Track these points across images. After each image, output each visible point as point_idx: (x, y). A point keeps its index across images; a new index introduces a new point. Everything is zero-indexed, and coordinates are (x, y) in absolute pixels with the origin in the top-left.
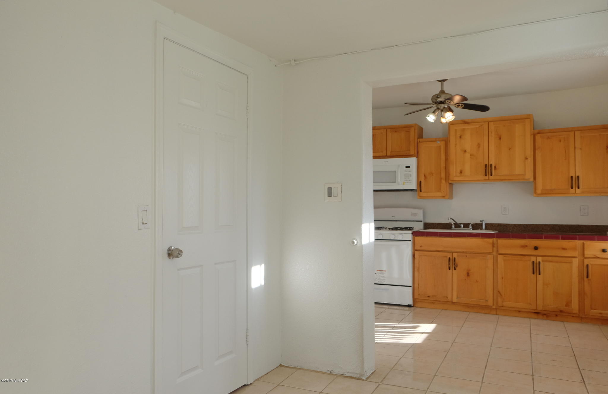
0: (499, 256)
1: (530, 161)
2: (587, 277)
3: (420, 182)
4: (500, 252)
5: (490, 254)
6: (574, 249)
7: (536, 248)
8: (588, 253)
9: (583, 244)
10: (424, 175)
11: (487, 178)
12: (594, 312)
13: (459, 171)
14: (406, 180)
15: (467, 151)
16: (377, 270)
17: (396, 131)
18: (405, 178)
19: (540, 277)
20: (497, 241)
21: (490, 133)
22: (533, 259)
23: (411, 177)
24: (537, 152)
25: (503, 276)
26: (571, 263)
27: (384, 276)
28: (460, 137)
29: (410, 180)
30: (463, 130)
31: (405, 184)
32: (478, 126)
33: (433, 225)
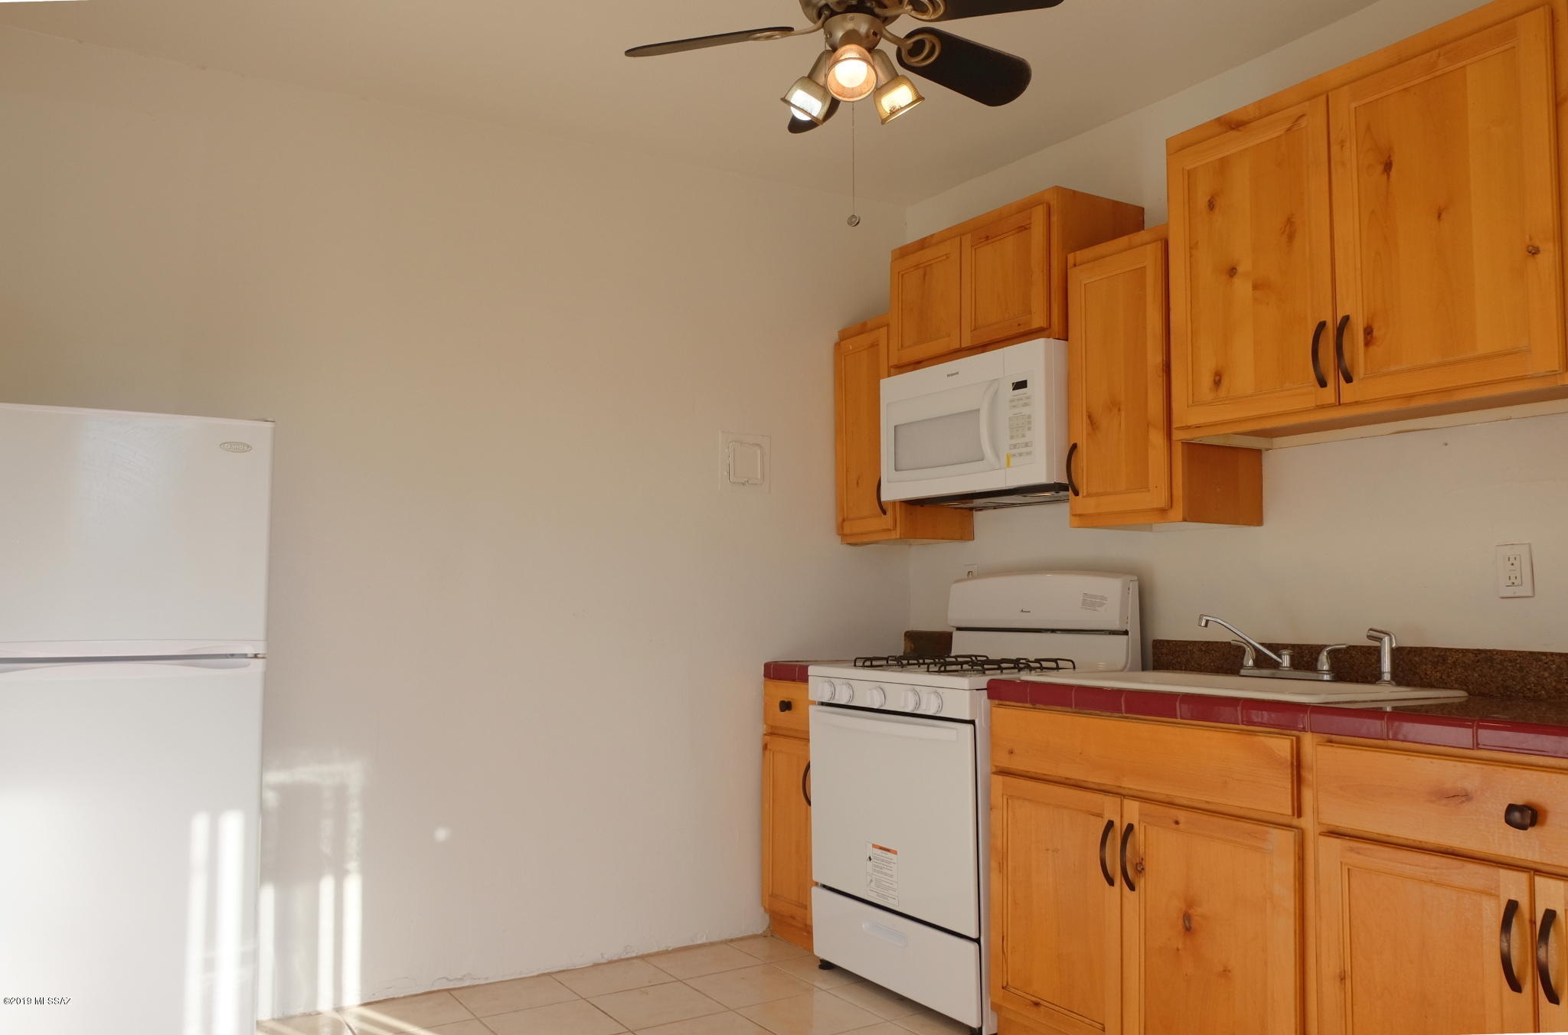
3: (1075, 446)
4: (1329, 820)
7: (1521, 817)
10: (1089, 416)
11: (1328, 394)
13: (1207, 380)
14: (1015, 446)
15: (1240, 270)
16: (874, 846)
18: (1012, 437)
19: (1556, 1018)
21: (1335, 148)
22: (1512, 885)
23: (1029, 429)
27: (891, 876)
28: (1211, 205)
29: (1027, 445)
30: (1223, 166)
31: (1013, 461)
32: (1280, 131)
33: (1184, 651)
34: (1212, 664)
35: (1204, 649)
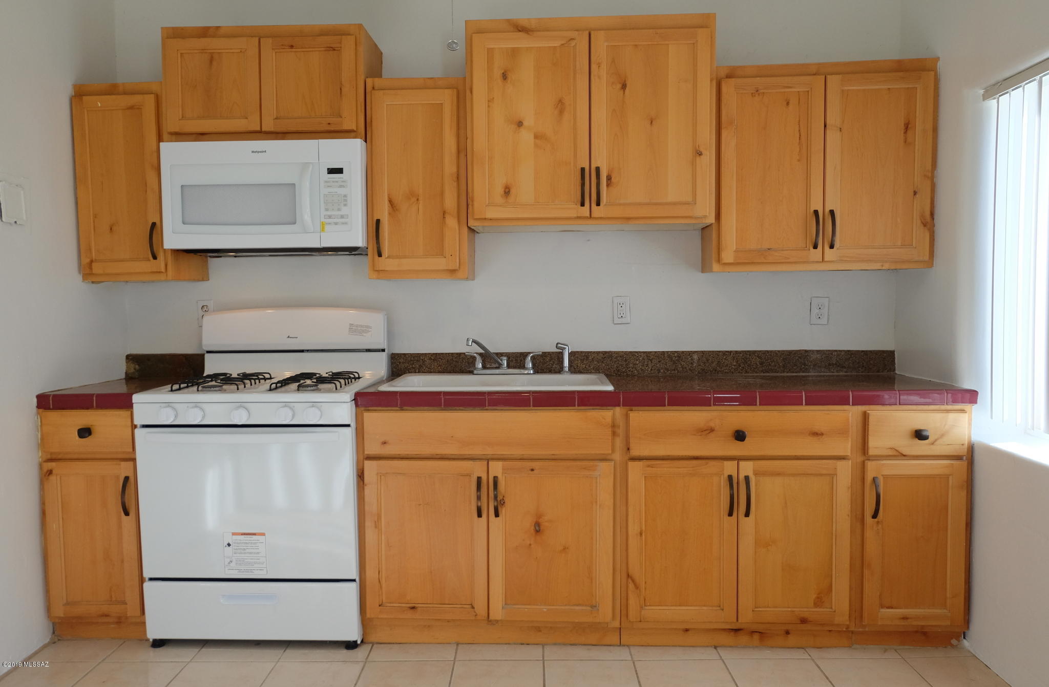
0: (631, 464)
1: (708, 160)
2: (875, 516)
3: (378, 221)
4: (635, 452)
5: (604, 459)
6: (843, 432)
7: (740, 436)
8: (876, 444)
9: (865, 417)
10: (390, 201)
11: (585, 211)
12: (889, 616)
13: (500, 190)
14: (330, 217)
15: (525, 123)
16: (234, 534)
17: (292, 47)
18: (327, 210)
19: (747, 524)
20: (627, 416)
21: (593, 66)
22: (729, 468)
23: (345, 205)
24: (724, 134)
25: (644, 528)
26: (832, 476)
27: (258, 553)
28: (505, 76)
29: (342, 217)
30: (514, 53)
31: (327, 228)
32: (557, 44)
33: (418, 360)
34: (439, 368)
35: (433, 358)
